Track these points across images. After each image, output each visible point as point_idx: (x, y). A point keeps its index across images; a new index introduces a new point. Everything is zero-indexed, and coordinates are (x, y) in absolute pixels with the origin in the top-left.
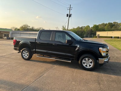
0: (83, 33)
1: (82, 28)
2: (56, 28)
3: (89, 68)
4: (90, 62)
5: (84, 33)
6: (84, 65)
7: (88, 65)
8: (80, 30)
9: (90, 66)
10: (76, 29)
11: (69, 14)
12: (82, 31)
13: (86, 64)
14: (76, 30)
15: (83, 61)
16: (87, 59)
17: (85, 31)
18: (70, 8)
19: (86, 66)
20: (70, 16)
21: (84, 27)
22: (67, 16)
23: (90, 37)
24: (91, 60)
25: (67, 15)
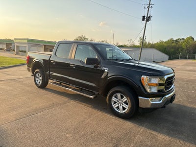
0: (178, 50)
1: (177, 41)
2: (128, 41)
3: (121, 112)
4: (124, 101)
5: (180, 50)
6: (115, 106)
7: (121, 108)
8: (173, 44)
9: (124, 109)
10: (165, 42)
11: (146, 16)
12: (177, 46)
13: (118, 105)
14: (165, 45)
15: (114, 99)
16: (119, 95)
17: (182, 47)
18: (150, 4)
19: (118, 108)
20: (148, 19)
21: (183, 39)
22: (143, 20)
23: (189, 58)
24: (125, 99)
25: (144, 17)
